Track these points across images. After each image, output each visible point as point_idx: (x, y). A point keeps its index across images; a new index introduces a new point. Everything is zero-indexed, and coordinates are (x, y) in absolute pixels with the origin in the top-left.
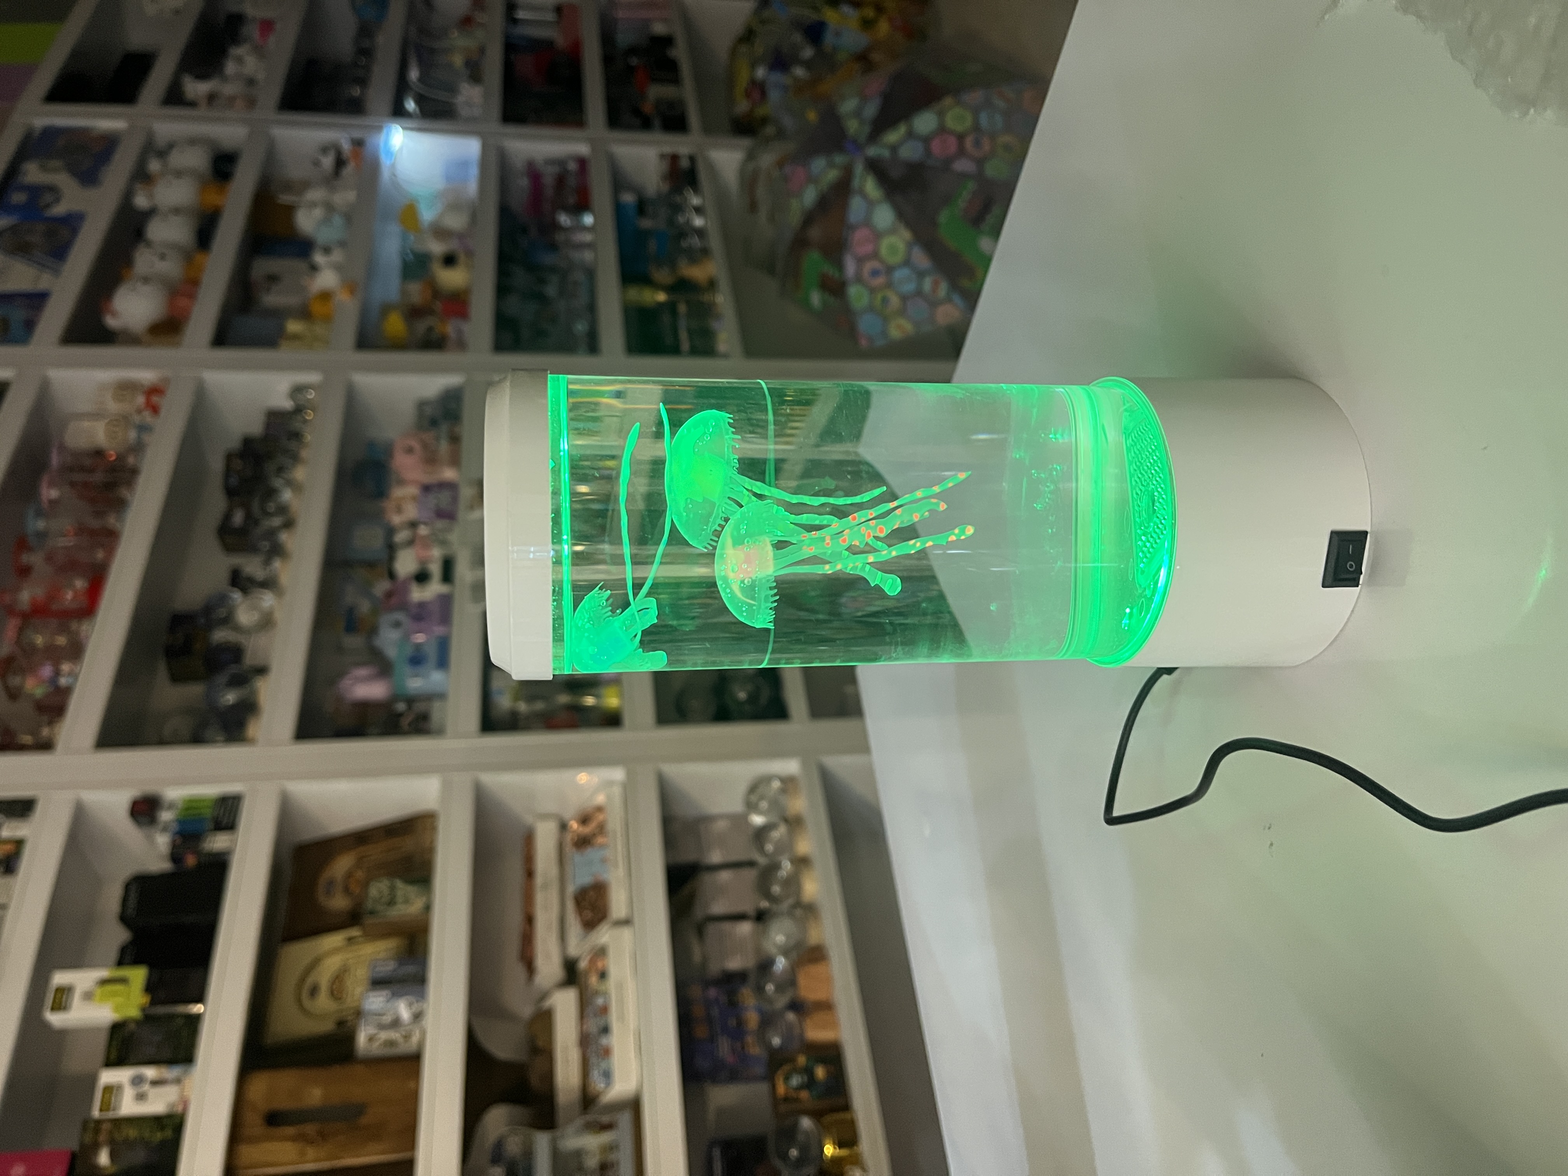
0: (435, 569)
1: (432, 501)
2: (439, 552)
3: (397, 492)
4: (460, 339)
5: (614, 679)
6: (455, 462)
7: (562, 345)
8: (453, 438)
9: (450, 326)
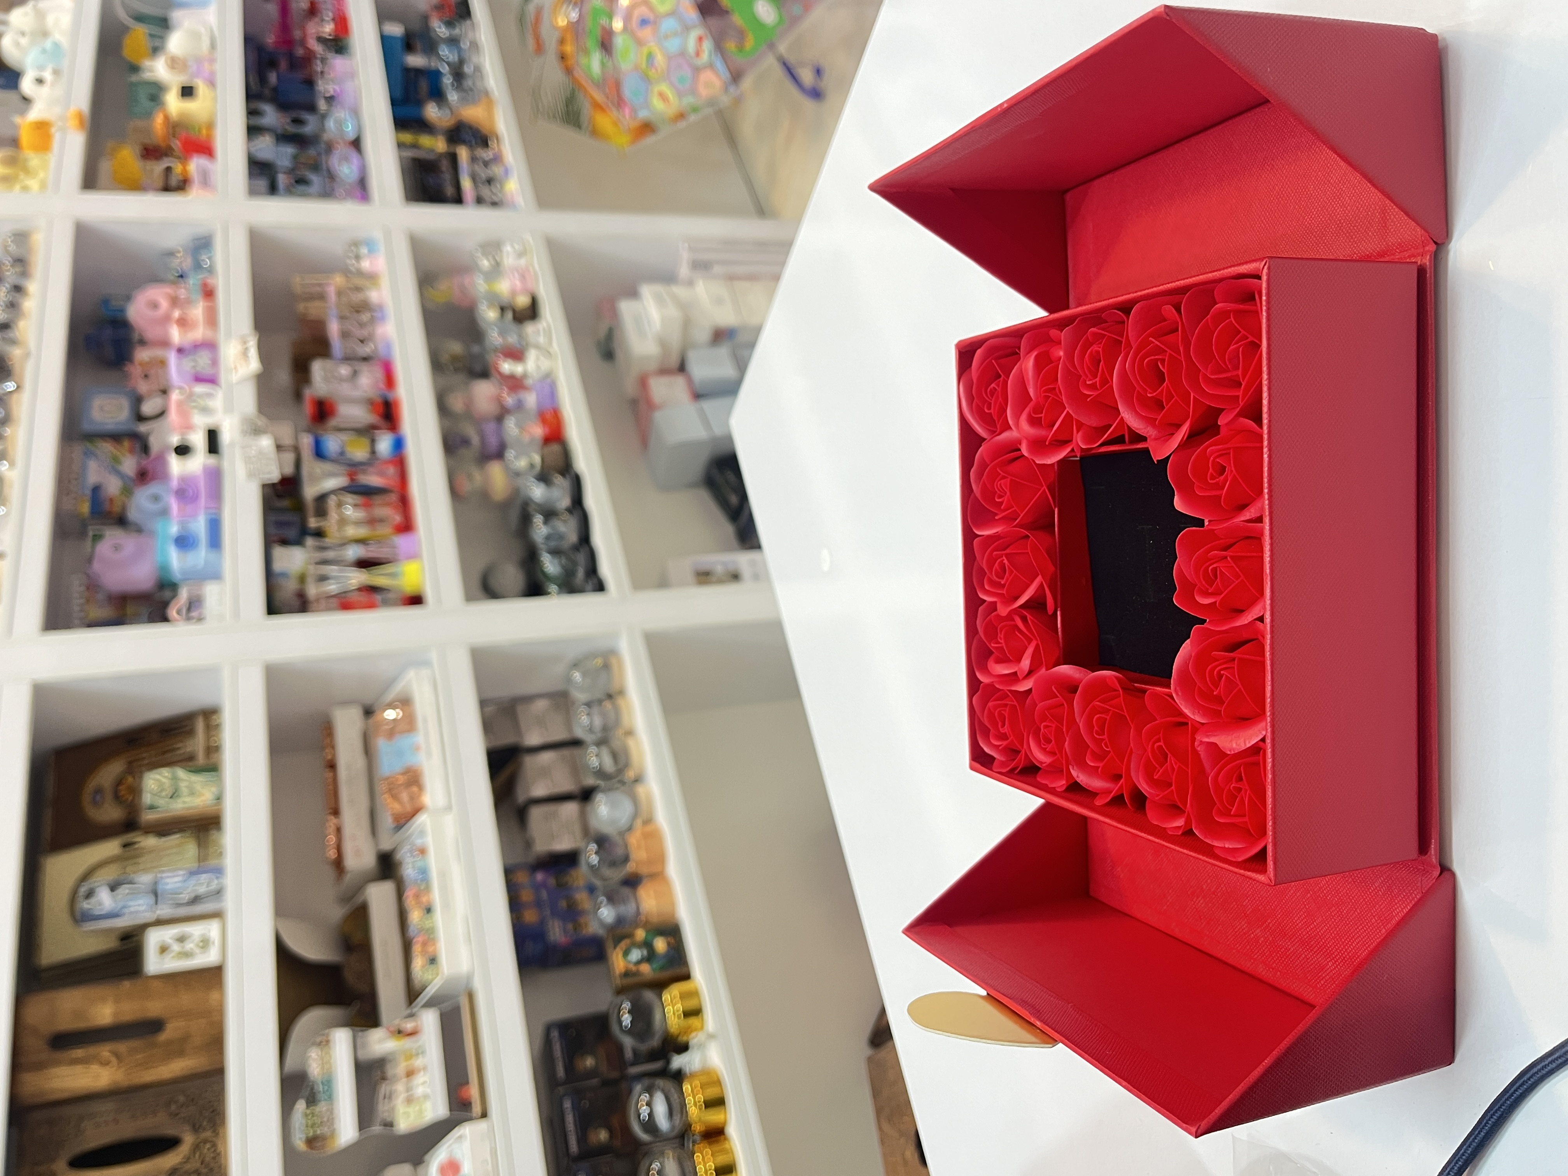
0: (199, 440)
1: (188, 364)
2: (201, 421)
3: (142, 355)
4: (206, 181)
5: (413, 556)
6: (212, 319)
7: (327, 194)
8: (207, 293)
9: (194, 165)
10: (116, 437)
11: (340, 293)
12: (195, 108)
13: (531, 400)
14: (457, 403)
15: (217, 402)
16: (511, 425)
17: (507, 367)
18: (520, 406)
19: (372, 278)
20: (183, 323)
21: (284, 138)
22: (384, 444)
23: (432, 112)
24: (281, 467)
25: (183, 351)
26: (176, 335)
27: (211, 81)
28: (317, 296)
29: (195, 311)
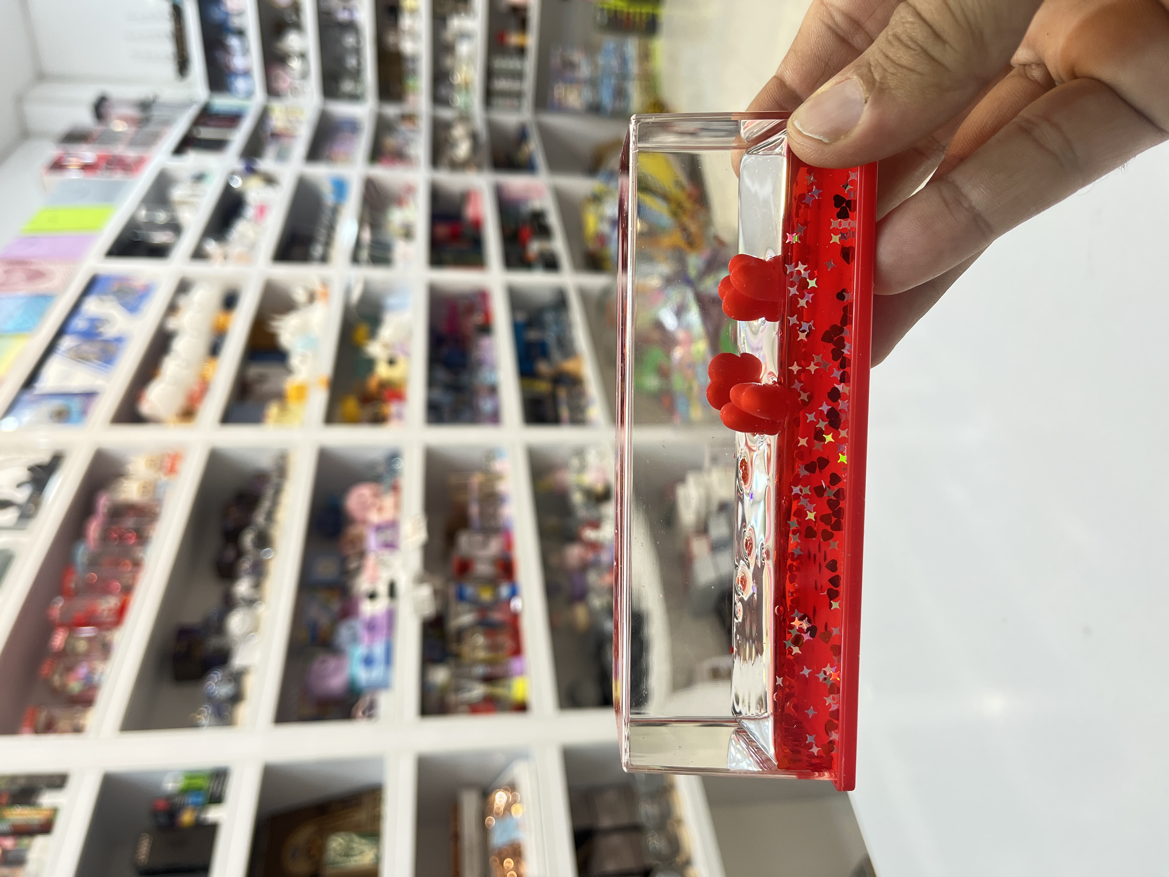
0: (382, 589)
1: (382, 536)
2: (386, 576)
3: (353, 531)
4: (400, 416)
5: (521, 673)
6: (397, 506)
7: (474, 421)
8: (395, 488)
9: (392, 408)
10: (329, 587)
11: (481, 487)
12: (396, 372)
13: (604, 557)
14: (554, 560)
15: (396, 563)
16: (592, 578)
17: (590, 534)
18: (598, 562)
19: (501, 475)
20: (380, 508)
21: (448, 387)
22: (504, 590)
23: (543, 367)
24: (435, 608)
25: (379, 528)
26: (374, 517)
27: (407, 354)
28: (464, 487)
29: (388, 501)
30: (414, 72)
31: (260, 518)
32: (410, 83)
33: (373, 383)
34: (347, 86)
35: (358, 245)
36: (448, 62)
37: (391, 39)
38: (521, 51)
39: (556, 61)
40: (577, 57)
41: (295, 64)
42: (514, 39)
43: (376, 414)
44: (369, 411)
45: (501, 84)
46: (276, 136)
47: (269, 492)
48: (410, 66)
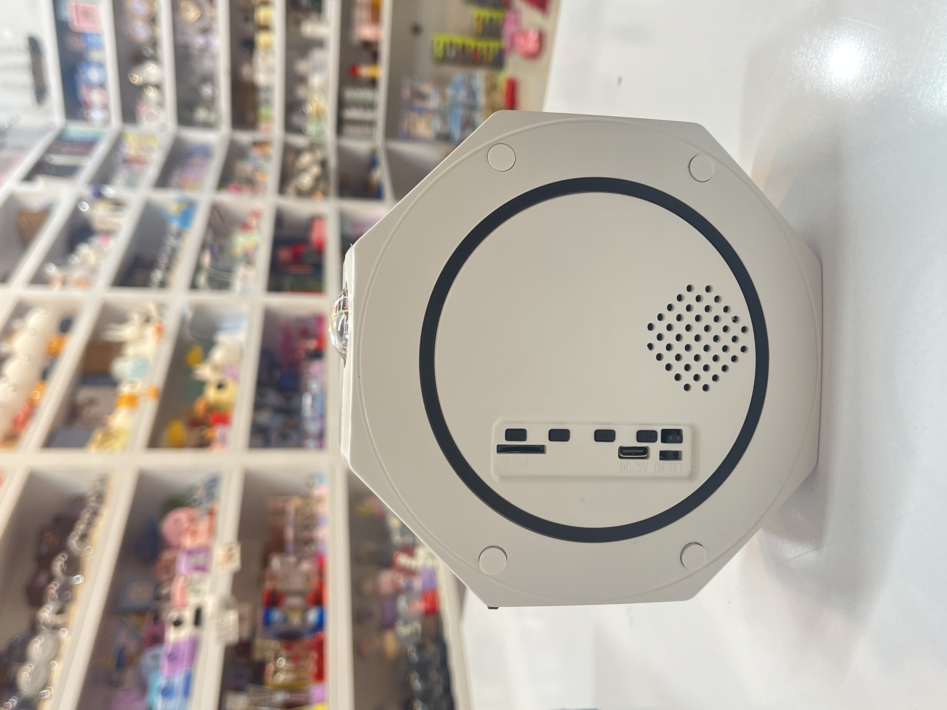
0: (189, 616)
1: (193, 561)
2: (193, 601)
3: (167, 556)
4: (224, 441)
5: (322, 700)
6: (212, 531)
7: (299, 445)
8: (211, 513)
9: (218, 432)
10: (141, 612)
11: (298, 511)
12: (224, 396)
13: (418, 584)
14: (368, 586)
15: (206, 586)
16: (402, 604)
17: (403, 560)
18: (409, 589)
19: (320, 500)
20: (194, 533)
21: (278, 410)
22: (312, 616)
24: (240, 633)
25: (190, 553)
26: (188, 542)
27: (236, 378)
28: (282, 512)
29: (203, 526)
30: (268, 102)
31: (73, 542)
32: (263, 111)
33: (200, 407)
34: (201, 114)
35: (198, 268)
36: (301, 92)
37: (245, 71)
38: (373, 83)
39: (406, 93)
40: (427, 88)
41: (151, 94)
42: (365, 71)
43: (202, 437)
44: (195, 434)
45: (351, 114)
46: (128, 161)
47: (86, 516)
48: (262, 95)
